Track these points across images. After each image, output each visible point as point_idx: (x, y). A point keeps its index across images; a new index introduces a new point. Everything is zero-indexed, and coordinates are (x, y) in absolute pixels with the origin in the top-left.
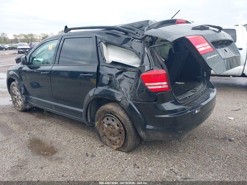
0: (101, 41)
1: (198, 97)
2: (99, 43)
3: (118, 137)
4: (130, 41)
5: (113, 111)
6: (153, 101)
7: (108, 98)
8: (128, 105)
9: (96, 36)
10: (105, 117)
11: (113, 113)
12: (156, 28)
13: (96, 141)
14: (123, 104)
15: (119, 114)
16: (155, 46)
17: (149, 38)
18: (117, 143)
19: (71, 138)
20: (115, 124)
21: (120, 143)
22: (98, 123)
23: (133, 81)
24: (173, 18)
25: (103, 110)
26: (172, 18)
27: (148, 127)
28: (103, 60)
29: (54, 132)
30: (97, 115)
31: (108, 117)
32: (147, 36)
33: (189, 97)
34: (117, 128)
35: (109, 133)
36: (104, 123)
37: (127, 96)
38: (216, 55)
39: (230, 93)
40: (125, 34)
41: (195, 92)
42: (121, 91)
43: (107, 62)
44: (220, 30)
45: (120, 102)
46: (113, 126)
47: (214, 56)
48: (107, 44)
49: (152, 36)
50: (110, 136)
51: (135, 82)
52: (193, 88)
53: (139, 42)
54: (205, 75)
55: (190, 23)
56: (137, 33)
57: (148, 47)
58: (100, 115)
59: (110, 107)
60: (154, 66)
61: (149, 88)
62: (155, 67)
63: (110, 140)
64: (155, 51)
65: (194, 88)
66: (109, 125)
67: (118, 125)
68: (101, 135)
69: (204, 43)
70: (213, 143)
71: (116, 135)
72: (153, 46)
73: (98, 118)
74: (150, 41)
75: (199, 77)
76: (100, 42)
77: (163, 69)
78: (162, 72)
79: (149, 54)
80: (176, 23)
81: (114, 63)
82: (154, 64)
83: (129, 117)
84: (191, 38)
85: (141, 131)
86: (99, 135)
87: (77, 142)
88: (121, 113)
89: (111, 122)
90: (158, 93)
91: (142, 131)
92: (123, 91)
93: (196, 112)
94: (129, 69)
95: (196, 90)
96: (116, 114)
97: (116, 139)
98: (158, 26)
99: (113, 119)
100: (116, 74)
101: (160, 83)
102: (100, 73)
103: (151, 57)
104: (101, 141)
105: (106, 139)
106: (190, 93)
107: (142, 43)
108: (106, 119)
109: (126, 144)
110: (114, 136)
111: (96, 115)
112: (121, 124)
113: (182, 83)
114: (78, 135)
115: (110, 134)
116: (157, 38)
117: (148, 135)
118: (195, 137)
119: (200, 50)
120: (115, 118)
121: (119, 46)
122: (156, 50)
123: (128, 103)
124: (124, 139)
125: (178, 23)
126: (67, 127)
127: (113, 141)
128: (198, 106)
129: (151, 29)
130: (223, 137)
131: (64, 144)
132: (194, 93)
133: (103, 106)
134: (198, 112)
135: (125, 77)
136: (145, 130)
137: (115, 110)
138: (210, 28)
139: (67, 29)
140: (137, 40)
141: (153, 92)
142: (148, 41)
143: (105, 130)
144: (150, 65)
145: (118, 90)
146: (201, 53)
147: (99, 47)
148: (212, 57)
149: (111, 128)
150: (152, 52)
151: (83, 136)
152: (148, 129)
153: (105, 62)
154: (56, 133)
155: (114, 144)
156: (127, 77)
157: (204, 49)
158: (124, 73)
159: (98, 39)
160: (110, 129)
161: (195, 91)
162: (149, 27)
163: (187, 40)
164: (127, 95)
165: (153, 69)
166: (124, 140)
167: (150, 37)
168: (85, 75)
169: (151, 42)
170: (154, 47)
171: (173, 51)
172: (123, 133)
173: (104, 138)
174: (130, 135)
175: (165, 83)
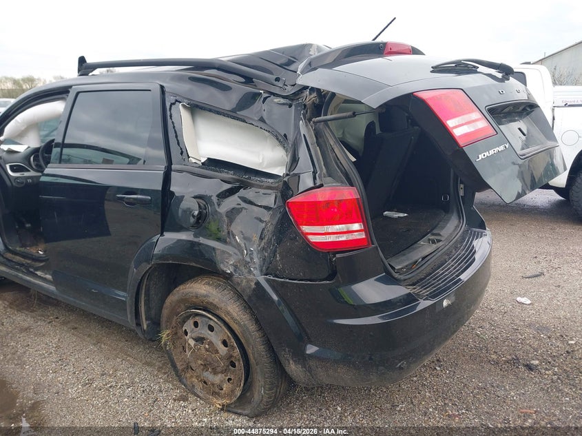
0: (177, 101)
1: (446, 257)
2: (171, 106)
3: (226, 376)
4: (259, 103)
5: (211, 303)
6: (325, 277)
7: (194, 264)
8: (253, 284)
9: (162, 87)
10: (188, 318)
11: (209, 306)
12: (330, 66)
13: (166, 381)
14: (238, 284)
15: (228, 313)
16: (329, 117)
17: (310, 94)
18: (223, 392)
19: (98, 370)
20: (215, 338)
21: (233, 391)
22: (168, 335)
23: (266, 216)
24: (378, 40)
25: (182, 299)
26: (374, 40)
27: (311, 349)
28: (182, 153)
29: (51, 353)
30: (165, 312)
31: (197, 319)
32: (305, 88)
33: (423, 258)
34: (223, 350)
35: (200, 362)
36: (186, 333)
37: (252, 259)
38: (502, 148)
39: (514, 227)
40: (243, 80)
41: (439, 241)
42: (234, 243)
43: (194, 161)
44: (507, 75)
45: (231, 275)
46: (211, 343)
47: (496, 150)
48: (195, 108)
49: (319, 90)
50: (203, 370)
51: (272, 216)
52: (432, 230)
53: (284, 104)
54: (461, 193)
55: (422, 54)
56: (277, 79)
57: (310, 120)
58: (174, 312)
59: (200, 288)
60: (324, 177)
61: (313, 239)
62: (329, 179)
63: (205, 382)
64: (328, 134)
65: (435, 231)
66: (200, 340)
67: (225, 343)
68: (179, 366)
69: (469, 113)
70: (486, 379)
71: (219, 369)
72: (322, 118)
73: (169, 319)
74: (313, 103)
75: (445, 198)
76: (174, 104)
77: (352, 186)
78: (349, 193)
79: (312, 139)
80: (386, 51)
81: (213, 164)
82: (324, 171)
83: (257, 321)
84: (430, 99)
85: (291, 362)
86: (174, 366)
87: (111, 387)
88: (234, 310)
89: (205, 332)
90: (338, 256)
91: (295, 361)
92: (239, 245)
93: (445, 303)
94: (255, 180)
95: (439, 235)
96: (218, 312)
97: (222, 381)
98: (334, 60)
99: (212, 323)
100: (218, 196)
101: (343, 225)
102: (173, 193)
103: (316, 151)
104: (180, 381)
105: (192, 377)
106: (425, 248)
107: (293, 107)
108: (190, 322)
109: (248, 394)
110: (215, 372)
111: (163, 311)
112: (233, 340)
113: (402, 215)
114: (118, 360)
115: (205, 365)
116: (334, 95)
117: (310, 372)
118: (438, 360)
119: (457, 133)
120: (217, 323)
121: (228, 116)
122: (331, 131)
123: (252, 281)
124: (243, 382)
125: (392, 53)
126: (89, 336)
127: (213, 385)
128: (449, 287)
129: (315, 69)
130: (510, 357)
131: (73, 392)
132: (434, 246)
133: (181, 287)
134: (450, 303)
135: (244, 205)
136: (301, 357)
137: (217, 300)
138: (481, 69)
139: (84, 65)
140: (277, 100)
141: (322, 252)
142: (308, 102)
143: (188, 354)
144: (314, 173)
145: (224, 241)
146: (461, 143)
147: (171, 116)
148: (492, 152)
149: (207, 350)
150: (318, 135)
151: (131, 364)
152: (310, 356)
153: (186, 160)
154: (55, 357)
155: (214, 394)
156: (251, 203)
157: (469, 131)
158: (242, 192)
159: (167, 95)
160: (203, 351)
161: (438, 238)
162: (310, 64)
163: (422, 103)
164: (251, 254)
165: (321, 186)
166: (242, 385)
167: (314, 92)
168: (130, 198)
169: (318, 105)
170: (325, 121)
171: (378, 131)
172: (240, 364)
173: (188, 375)
174: (258, 370)
175: (356, 226)
